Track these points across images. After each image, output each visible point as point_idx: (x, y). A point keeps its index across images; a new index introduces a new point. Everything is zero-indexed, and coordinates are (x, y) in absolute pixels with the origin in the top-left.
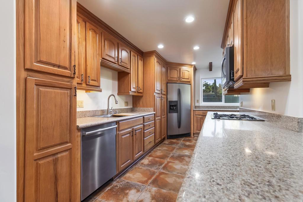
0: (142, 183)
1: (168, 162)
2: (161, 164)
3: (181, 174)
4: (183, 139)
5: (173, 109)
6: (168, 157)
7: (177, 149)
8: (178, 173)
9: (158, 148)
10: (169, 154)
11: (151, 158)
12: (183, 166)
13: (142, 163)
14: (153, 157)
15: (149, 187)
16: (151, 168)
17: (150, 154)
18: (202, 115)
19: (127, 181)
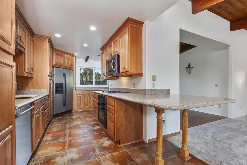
0: (61, 151)
1: (70, 132)
2: (65, 135)
3: (85, 135)
4: (68, 115)
5: (59, 90)
6: (66, 129)
7: (69, 122)
8: (83, 135)
9: (51, 126)
10: (66, 127)
11: (51, 135)
12: (83, 131)
13: (45, 141)
14: (51, 133)
15: (69, 151)
16: (59, 140)
17: (46, 132)
18: (81, 94)
19: (44, 156)
